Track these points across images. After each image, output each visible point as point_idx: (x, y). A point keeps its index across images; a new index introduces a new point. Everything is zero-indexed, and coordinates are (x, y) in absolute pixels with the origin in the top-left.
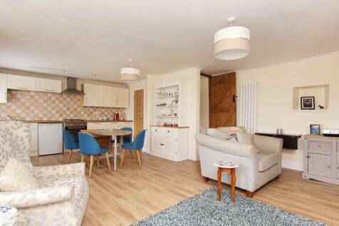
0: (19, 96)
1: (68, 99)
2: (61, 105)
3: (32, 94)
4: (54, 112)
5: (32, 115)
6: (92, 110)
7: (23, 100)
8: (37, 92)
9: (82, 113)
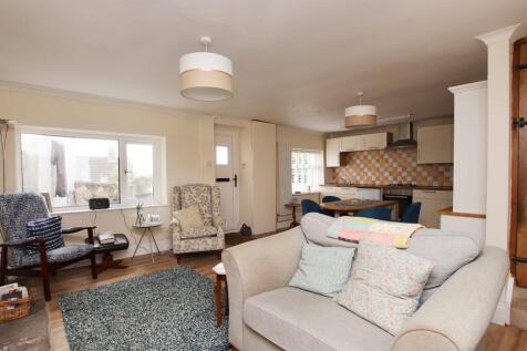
0: (354, 158)
1: (404, 155)
2: (395, 165)
3: (366, 153)
4: (387, 174)
5: (366, 178)
6: (441, 169)
7: (358, 162)
8: (370, 151)
9: (425, 174)
